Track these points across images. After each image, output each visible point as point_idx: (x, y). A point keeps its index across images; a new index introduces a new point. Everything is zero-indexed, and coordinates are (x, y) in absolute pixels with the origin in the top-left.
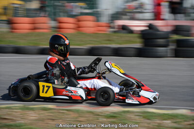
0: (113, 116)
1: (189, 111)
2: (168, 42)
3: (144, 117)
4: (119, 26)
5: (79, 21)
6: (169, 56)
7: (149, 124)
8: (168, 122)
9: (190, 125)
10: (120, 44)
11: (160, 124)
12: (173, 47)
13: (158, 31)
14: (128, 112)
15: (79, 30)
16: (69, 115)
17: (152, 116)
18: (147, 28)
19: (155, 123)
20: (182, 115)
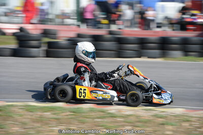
2: (40, 43)
3: (28, 110)
6: (41, 56)
9: (67, 115)
11: (41, 115)
12: (44, 48)
13: (28, 33)
14: (12, 106)
17: (34, 109)
18: (18, 31)
19: (37, 115)
20: (60, 108)
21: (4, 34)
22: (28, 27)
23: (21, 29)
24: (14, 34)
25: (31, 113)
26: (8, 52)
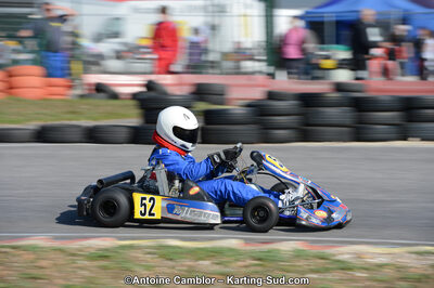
0: (103, 255)
1: (242, 242)
3: (163, 256)
4: (90, 85)
5: (11, 76)
7: (173, 267)
8: (207, 263)
9: (246, 267)
10: (95, 119)
11: (190, 266)
13: (165, 93)
14: (131, 247)
15: (11, 94)
16: (19, 255)
17: (176, 253)
18: (144, 89)
19: (182, 266)
20: (231, 250)
21: (115, 96)
22: (165, 80)
23: (150, 86)
24: (135, 96)
25: (170, 263)
26: (124, 134)
